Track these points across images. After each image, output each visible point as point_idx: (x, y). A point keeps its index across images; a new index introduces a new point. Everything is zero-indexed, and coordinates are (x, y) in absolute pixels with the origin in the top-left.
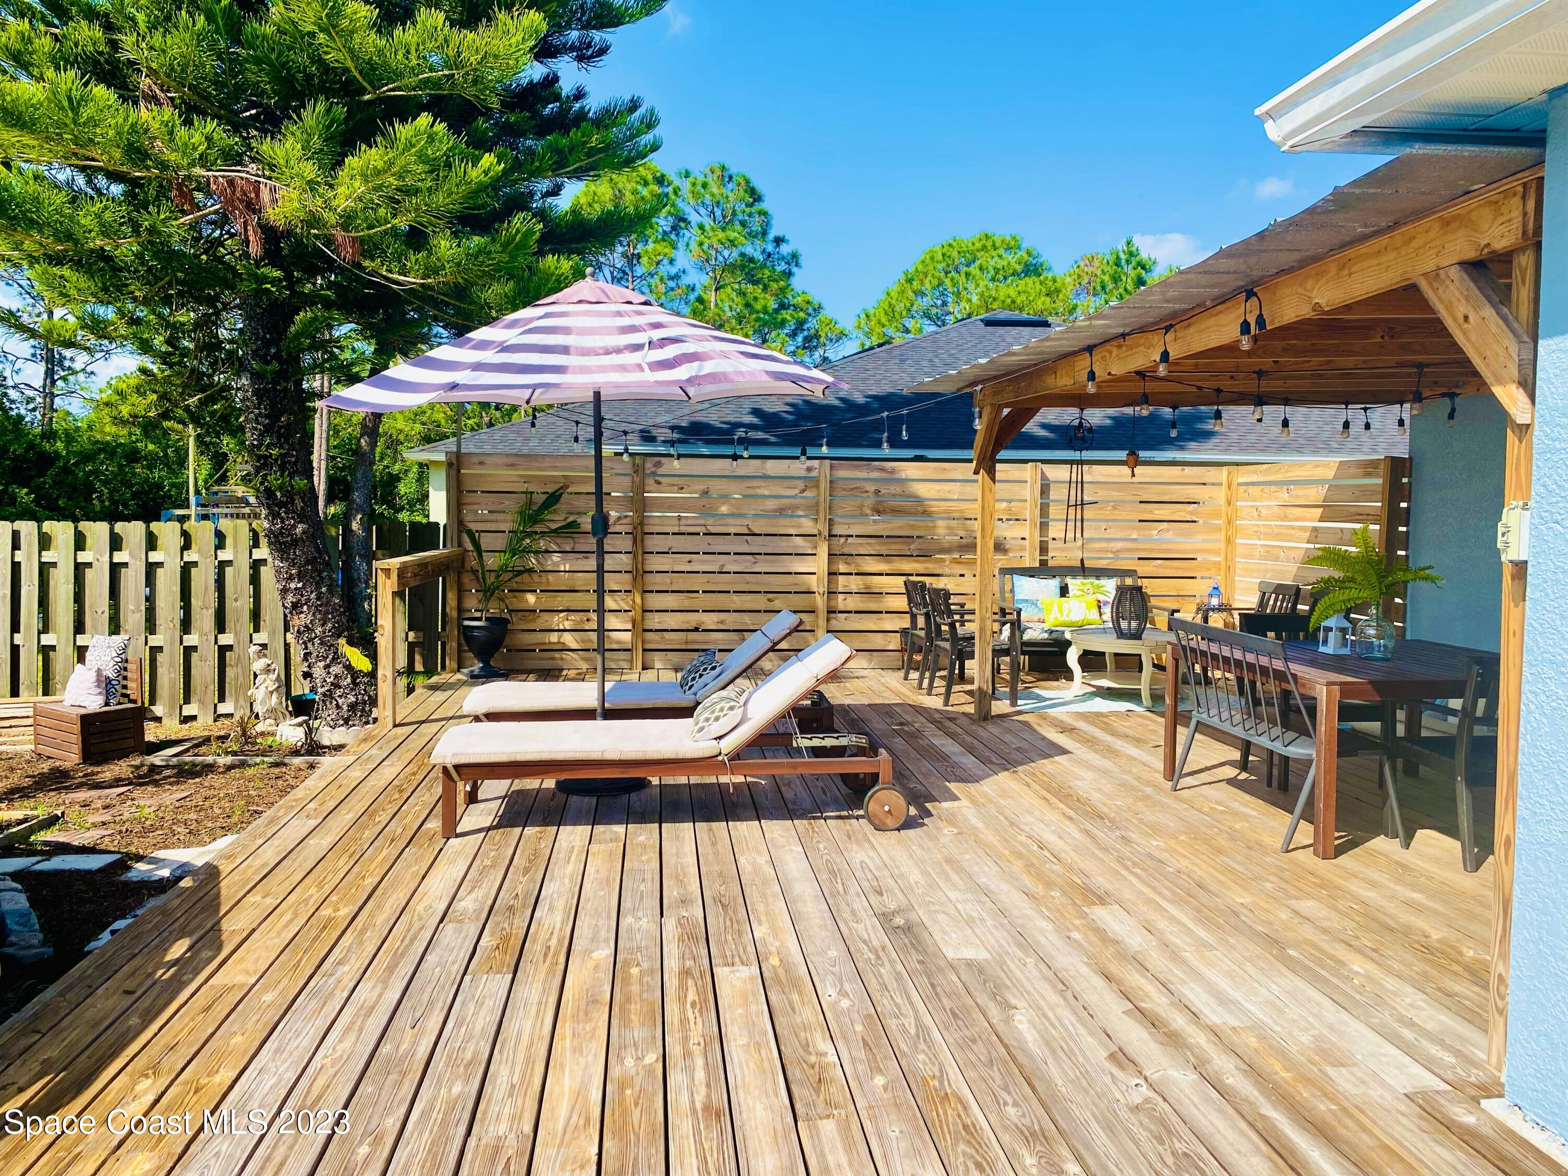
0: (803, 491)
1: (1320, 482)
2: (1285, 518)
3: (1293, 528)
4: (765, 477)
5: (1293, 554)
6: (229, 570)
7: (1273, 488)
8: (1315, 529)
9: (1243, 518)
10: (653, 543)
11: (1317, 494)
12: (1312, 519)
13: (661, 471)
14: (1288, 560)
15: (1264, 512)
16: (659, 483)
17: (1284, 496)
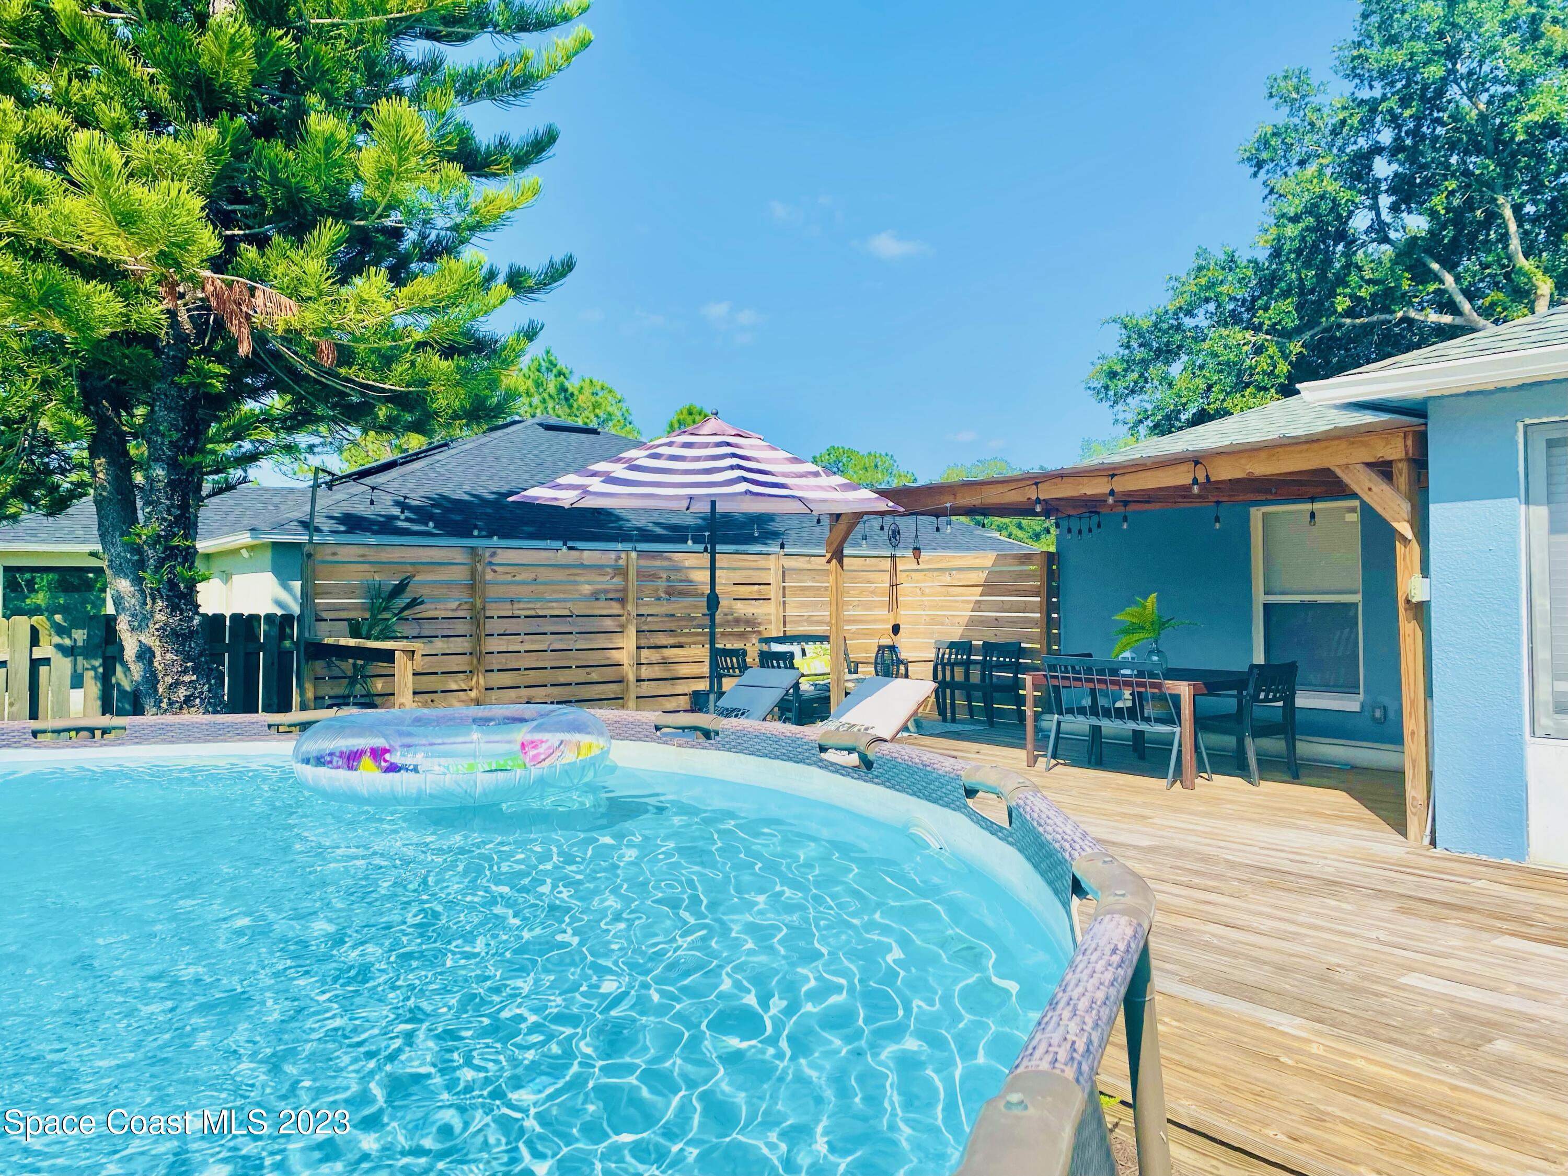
0: (612, 578)
1: (982, 569)
2: (948, 594)
3: (957, 601)
4: (582, 566)
5: (957, 620)
6: (43, 670)
7: (935, 573)
8: (978, 602)
9: (905, 596)
10: (493, 626)
11: (980, 577)
12: (975, 595)
13: (495, 560)
14: (953, 625)
15: (927, 591)
16: (495, 571)
17: (947, 579)
